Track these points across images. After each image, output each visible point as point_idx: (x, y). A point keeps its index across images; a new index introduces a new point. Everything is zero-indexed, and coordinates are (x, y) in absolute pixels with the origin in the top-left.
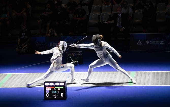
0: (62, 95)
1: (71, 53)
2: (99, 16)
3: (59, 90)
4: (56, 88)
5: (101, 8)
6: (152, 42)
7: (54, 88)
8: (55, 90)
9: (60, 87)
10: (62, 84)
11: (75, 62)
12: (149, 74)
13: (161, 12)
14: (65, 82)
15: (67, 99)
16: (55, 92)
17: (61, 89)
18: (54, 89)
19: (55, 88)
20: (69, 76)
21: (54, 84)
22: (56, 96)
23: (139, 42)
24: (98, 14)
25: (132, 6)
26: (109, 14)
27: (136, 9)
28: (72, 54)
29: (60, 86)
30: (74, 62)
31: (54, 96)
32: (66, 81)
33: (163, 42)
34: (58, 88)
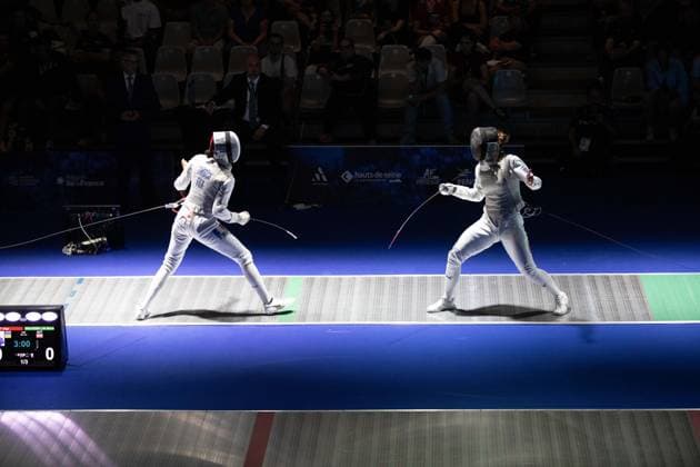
0: (50, 353)
1: (82, 211)
2: (182, 85)
3: (40, 336)
4: (27, 332)
5: (189, 56)
6: (362, 175)
7: (20, 328)
8: (24, 338)
9: (44, 328)
10: (51, 317)
11: (97, 240)
12: (352, 286)
13: (393, 76)
14: (59, 311)
15: (67, 367)
16: (27, 344)
17: (44, 332)
18: (20, 332)
19: (27, 328)
20: (74, 289)
21: (23, 316)
22: (29, 359)
23: (317, 176)
24: (179, 76)
25: (298, 50)
26: (218, 77)
27: (308, 65)
28: (88, 213)
29: (41, 323)
30: (93, 241)
31: (19, 358)
32: (62, 307)
33: (399, 175)
34: (35, 332)
